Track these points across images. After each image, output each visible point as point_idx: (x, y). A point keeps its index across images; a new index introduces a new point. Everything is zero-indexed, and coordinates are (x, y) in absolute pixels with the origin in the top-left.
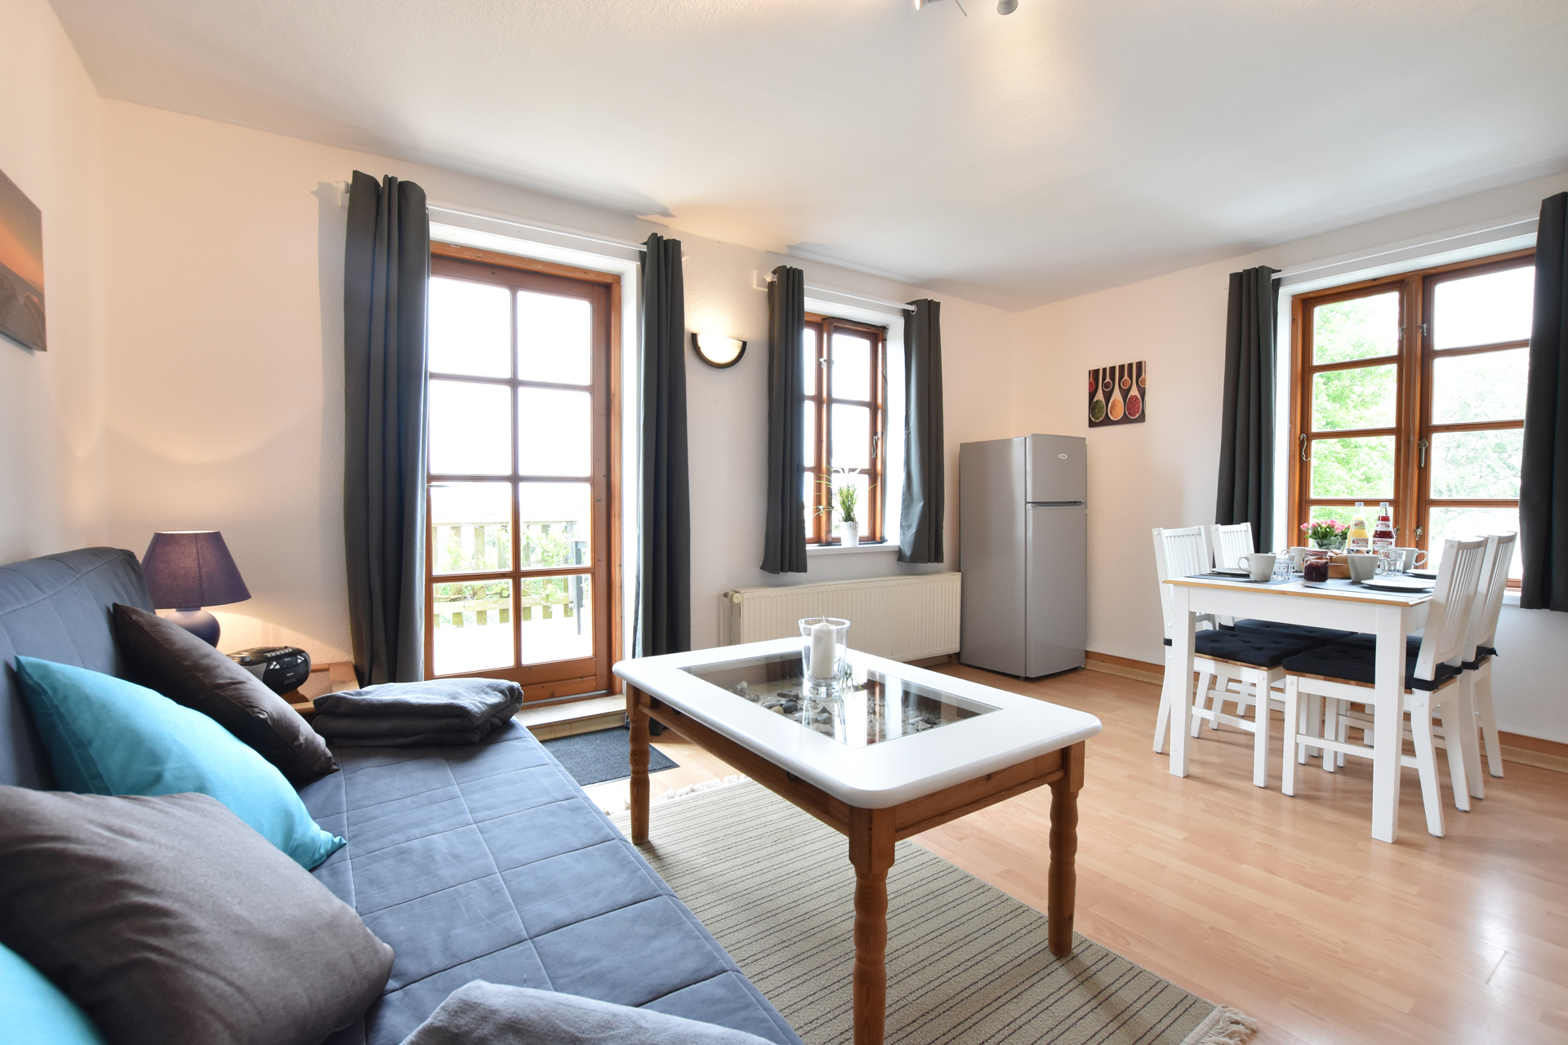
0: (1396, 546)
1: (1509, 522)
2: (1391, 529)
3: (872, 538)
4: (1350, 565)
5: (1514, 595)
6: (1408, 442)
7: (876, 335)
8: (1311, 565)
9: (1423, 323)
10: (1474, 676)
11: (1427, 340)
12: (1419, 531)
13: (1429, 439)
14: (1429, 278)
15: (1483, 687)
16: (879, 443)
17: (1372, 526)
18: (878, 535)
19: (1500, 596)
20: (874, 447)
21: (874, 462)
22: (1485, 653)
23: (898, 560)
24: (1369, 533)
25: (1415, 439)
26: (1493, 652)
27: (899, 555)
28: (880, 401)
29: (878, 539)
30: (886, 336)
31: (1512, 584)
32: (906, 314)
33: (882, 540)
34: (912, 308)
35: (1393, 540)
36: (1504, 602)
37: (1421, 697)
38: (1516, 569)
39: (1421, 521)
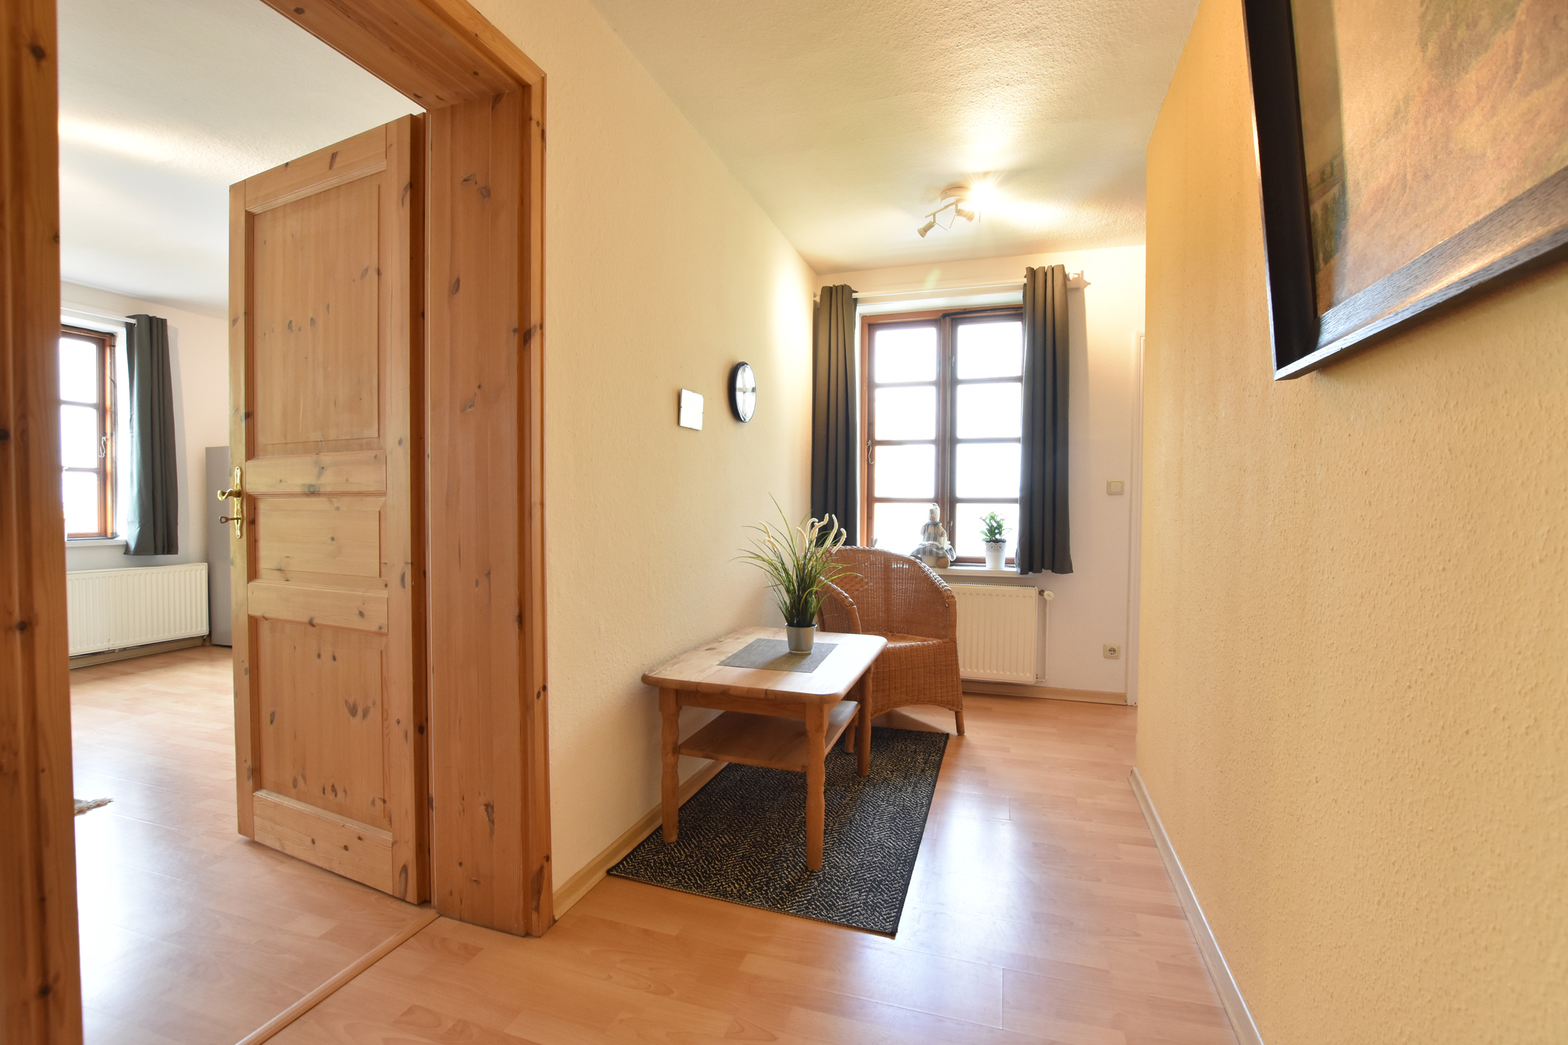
3: (103, 534)
7: (104, 341)
16: (109, 444)
18: (109, 531)
20: (103, 446)
21: (103, 461)
23: (125, 554)
27: (126, 548)
28: (108, 403)
29: (109, 535)
30: (114, 342)
32: (129, 327)
33: (114, 536)
34: (133, 321)
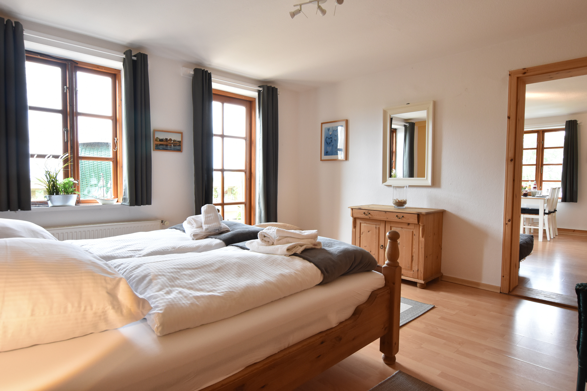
0: (537, 190)
1: (559, 185)
2: (536, 187)
4: (531, 193)
5: (560, 200)
6: (539, 167)
8: (525, 193)
9: (542, 141)
10: (553, 214)
11: (543, 145)
12: (541, 187)
13: (543, 167)
14: (544, 131)
15: (555, 217)
17: (533, 186)
19: (557, 200)
22: (555, 211)
24: (532, 187)
25: (540, 167)
26: (556, 211)
31: (560, 198)
35: (537, 189)
36: (558, 201)
37: (546, 216)
38: (560, 195)
39: (541, 185)
